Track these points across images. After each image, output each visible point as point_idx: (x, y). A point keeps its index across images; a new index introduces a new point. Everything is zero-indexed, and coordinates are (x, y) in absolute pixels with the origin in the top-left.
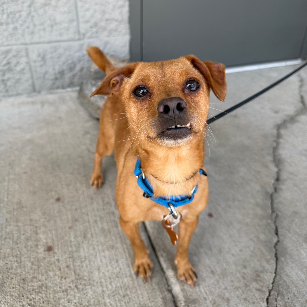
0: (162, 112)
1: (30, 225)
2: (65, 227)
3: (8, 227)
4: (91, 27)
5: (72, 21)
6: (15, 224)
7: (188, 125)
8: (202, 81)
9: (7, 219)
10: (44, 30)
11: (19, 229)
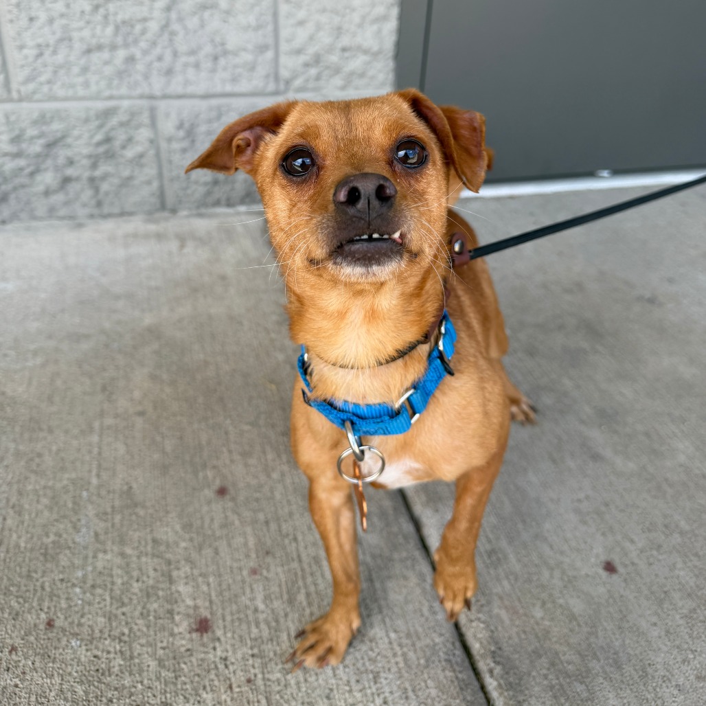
0: (342, 203)
1: (154, 555)
2: (240, 569)
3: (100, 555)
4: (307, 65)
5: (262, 49)
6: (115, 549)
7: (396, 235)
8: (434, 146)
9: (96, 535)
10: (197, 66)
11: (128, 564)
